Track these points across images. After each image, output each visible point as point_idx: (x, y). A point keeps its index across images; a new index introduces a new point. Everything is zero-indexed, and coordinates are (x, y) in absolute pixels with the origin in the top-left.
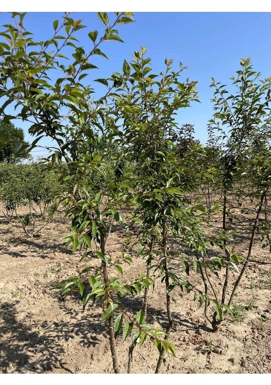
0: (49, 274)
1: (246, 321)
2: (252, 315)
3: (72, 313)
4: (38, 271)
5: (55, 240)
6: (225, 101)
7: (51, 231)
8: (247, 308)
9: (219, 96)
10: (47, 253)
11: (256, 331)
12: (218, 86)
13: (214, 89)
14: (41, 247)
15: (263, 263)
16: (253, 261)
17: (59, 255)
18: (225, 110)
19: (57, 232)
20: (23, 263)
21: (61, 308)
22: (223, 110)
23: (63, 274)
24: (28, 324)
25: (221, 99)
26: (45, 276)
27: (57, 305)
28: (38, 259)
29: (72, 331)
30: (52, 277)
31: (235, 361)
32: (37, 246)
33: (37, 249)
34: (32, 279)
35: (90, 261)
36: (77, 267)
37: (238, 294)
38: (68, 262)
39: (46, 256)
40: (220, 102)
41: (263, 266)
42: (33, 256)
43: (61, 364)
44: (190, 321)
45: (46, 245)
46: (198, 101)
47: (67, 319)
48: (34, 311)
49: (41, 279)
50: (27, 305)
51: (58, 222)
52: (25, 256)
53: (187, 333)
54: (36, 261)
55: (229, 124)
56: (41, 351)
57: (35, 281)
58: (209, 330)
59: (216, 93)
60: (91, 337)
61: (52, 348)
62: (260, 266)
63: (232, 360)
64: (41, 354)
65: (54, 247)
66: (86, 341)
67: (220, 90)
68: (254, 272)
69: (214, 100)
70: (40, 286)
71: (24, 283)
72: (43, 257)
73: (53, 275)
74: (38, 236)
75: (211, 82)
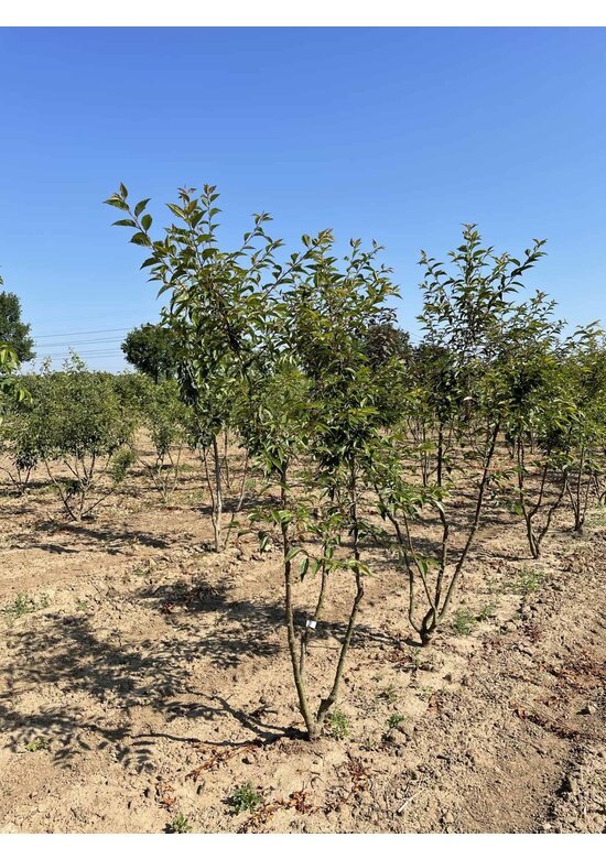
0: (133, 577)
1: (476, 634)
2: (486, 627)
3: (189, 629)
4: (111, 573)
5: (126, 525)
6: (440, 288)
7: (113, 509)
8: (479, 619)
9: (431, 279)
10: (117, 546)
11: (489, 646)
12: (432, 264)
13: (425, 268)
14: (101, 536)
15: (516, 559)
16: (498, 556)
17: (141, 550)
18: (441, 300)
19: (127, 511)
20: (78, 562)
21: (168, 624)
22: (438, 300)
23: (158, 576)
24: (117, 645)
25: (434, 284)
26: (126, 580)
27: (160, 619)
28: (103, 555)
29: (196, 650)
30: (139, 582)
31: (453, 678)
32: (93, 534)
33: (95, 539)
34: (102, 585)
35: (204, 558)
36: (180, 566)
37: (467, 601)
38: (164, 559)
39: (117, 551)
40: (433, 289)
41: (515, 563)
42: (91, 550)
43: (187, 689)
44: (386, 635)
45: (110, 533)
46: (397, 295)
47: (183, 636)
48: (122, 628)
49: (118, 586)
50: (108, 620)
51: (123, 493)
52: (78, 552)
53: (382, 648)
54: (99, 558)
55: (448, 322)
56: (152, 674)
57: (107, 589)
58: (416, 644)
59: (428, 274)
60: (229, 657)
61: (168, 671)
62: (509, 563)
63: (448, 678)
64: (152, 678)
65: (128, 537)
66: (220, 661)
67: (434, 271)
68: (499, 572)
69: (424, 286)
70: (117, 598)
71: (89, 593)
72: (112, 552)
73: (141, 579)
74: (89, 518)
75: (421, 257)
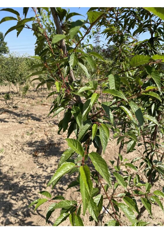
0: (25, 135)
3: (43, 168)
4: (17, 133)
5: (28, 111)
7: (25, 104)
10: (23, 120)
14: (18, 115)
17: (31, 121)
19: (29, 105)
20: (7, 127)
21: (35, 163)
23: (35, 136)
24: (11, 175)
26: (23, 137)
27: (32, 159)
28: (17, 124)
29: (45, 182)
30: (28, 138)
32: (15, 114)
33: (16, 117)
34: (13, 139)
35: (54, 127)
36: (45, 131)
38: (38, 127)
39: (22, 122)
42: (13, 122)
43: (38, 211)
45: (22, 114)
47: (40, 172)
48: (15, 165)
49: (19, 139)
50: (10, 160)
51: (30, 98)
52: (7, 122)
54: (15, 125)
56: (22, 200)
57: (15, 140)
60: (59, 188)
61: (30, 197)
64: (21, 202)
65: (27, 116)
66: (55, 191)
70: (19, 144)
71: (8, 142)
72: (20, 123)
73: (28, 137)
74: (16, 108)
